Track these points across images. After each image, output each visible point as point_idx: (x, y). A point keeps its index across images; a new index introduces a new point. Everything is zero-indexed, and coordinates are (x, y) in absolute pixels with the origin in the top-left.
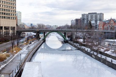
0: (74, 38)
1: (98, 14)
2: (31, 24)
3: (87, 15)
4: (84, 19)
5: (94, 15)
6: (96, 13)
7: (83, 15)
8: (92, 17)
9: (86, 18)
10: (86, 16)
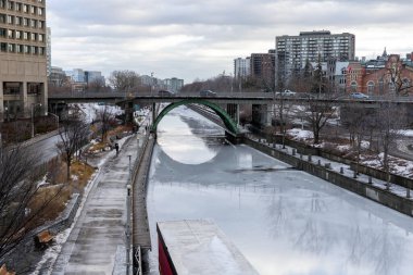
0: (269, 124)
1: (336, 36)
2: (86, 73)
3: (297, 41)
4: (282, 55)
5: (320, 41)
6: (328, 33)
7: (281, 40)
8: (312, 48)
9: (289, 49)
10: (289, 43)
